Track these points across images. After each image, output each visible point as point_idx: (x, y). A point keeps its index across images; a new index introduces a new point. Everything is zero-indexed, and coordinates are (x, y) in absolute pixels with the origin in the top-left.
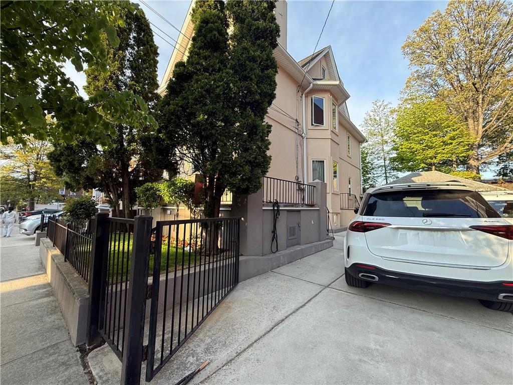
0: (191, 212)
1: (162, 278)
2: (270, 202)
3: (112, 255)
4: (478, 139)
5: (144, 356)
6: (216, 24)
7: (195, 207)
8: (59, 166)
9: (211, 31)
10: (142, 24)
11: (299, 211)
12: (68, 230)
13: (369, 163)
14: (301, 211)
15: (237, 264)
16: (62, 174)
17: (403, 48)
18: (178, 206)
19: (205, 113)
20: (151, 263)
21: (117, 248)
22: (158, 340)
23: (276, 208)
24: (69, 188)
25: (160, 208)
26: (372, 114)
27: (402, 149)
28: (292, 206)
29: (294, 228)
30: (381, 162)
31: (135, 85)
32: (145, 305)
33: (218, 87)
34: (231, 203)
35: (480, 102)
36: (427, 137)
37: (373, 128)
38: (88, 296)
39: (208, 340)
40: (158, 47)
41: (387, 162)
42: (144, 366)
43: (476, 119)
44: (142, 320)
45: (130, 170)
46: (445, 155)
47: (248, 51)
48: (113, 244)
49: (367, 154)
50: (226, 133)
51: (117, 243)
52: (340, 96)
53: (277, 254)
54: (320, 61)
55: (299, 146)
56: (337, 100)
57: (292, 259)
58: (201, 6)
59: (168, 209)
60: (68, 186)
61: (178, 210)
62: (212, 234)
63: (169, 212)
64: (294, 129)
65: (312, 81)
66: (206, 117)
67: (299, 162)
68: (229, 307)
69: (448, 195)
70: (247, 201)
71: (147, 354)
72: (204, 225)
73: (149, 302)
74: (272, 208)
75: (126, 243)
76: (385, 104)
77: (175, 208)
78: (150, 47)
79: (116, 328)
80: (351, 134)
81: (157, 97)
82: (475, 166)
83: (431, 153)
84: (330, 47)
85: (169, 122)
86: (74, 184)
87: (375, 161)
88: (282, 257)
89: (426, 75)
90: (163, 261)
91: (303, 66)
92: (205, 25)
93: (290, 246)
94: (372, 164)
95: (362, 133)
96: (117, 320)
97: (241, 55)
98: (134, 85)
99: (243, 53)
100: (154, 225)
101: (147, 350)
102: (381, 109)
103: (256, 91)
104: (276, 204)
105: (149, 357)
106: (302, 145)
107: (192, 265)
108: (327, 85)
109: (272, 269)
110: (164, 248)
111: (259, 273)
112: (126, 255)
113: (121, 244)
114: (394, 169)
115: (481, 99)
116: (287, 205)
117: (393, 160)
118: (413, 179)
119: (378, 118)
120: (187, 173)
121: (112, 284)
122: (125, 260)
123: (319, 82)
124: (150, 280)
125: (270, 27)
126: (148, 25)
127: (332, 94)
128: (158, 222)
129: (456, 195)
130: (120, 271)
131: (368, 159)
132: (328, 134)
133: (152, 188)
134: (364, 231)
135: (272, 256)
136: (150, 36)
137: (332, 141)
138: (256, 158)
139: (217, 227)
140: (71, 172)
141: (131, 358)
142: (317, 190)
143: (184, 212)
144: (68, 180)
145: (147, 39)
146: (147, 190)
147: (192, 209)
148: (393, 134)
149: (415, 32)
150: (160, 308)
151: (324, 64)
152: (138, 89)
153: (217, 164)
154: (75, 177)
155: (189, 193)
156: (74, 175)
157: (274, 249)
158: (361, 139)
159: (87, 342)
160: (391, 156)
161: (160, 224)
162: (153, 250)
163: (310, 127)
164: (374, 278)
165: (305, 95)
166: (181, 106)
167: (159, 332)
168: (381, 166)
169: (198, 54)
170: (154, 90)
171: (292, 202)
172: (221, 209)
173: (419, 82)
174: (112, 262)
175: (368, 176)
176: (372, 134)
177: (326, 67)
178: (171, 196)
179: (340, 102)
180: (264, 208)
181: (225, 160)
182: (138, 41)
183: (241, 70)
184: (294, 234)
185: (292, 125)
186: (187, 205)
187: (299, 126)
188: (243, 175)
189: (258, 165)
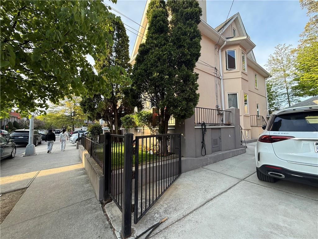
0: (151, 131)
1: (140, 168)
2: (200, 123)
3: (113, 154)
5: (133, 210)
6: (161, 17)
7: (153, 127)
8: (85, 108)
9: (159, 22)
10: (120, 25)
11: (220, 128)
12: (91, 141)
13: (273, 92)
14: (221, 129)
15: (180, 162)
16: (86, 112)
18: (143, 127)
19: (157, 72)
20: (134, 159)
22: (139, 201)
23: (203, 127)
25: (134, 128)
26: (274, 56)
27: (303, 79)
28: (215, 125)
29: (216, 140)
30: (285, 91)
31: (118, 61)
32: (132, 182)
33: (164, 55)
34: (174, 125)
37: (276, 66)
38: (103, 176)
39: (166, 206)
41: (290, 90)
42: (133, 215)
44: (130, 191)
45: (117, 108)
47: (182, 29)
49: (271, 85)
50: (170, 82)
53: (205, 156)
54: (231, 25)
55: (218, 85)
56: (245, 50)
57: (216, 161)
58: (152, 8)
59: (138, 129)
60: (89, 118)
61: (144, 130)
63: (139, 131)
64: (214, 74)
65: (225, 39)
66: (158, 74)
67: (218, 95)
68: (177, 188)
70: (184, 124)
72: (159, 138)
73: (134, 180)
74: (201, 127)
76: (286, 46)
77: (142, 128)
78: (125, 38)
80: (257, 72)
81: (130, 65)
84: (238, 14)
85: (138, 79)
86: (92, 117)
88: (209, 158)
90: (140, 160)
91: (218, 31)
92: (155, 19)
93: (214, 152)
94: (276, 93)
95: (267, 71)
96: (118, 189)
97: (177, 32)
98: (117, 61)
99: (178, 31)
100: (134, 139)
101: (134, 206)
102: (283, 51)
103: (188, 54)
104: (204, 124)
105: (135, 211)
106: (220, 84)
108: (236, 41)
109: (203, 166)
110: (140, 151)
111: (195, 168)
113: (116, 149)
114: (296, 95)
117: (295, 88)
118: (314, 101)
119: (280, 58)
120: (148, 108)
121: (114, 170)
123: (231, 40)
124: (134, 169)
125: (195, 11)
126: (123, 26)
127: (241, 46)
128: (136, 137)
130: (118, 163)
131: (273, 89)
132: (239, 75)
133: (129, 118)
134: (272, 143)
135: (202, 158)
136: (124, 31)
137: (242, 79)
138: (189, 96)
140: (90, 111)
141: (126, 210)
142: (232, 114)
143: (147, 131)
144: (89, 115)
145: (123, 33)
146: (127, 118)
147: (151, 129)
148: (294, 69)
150: (140, 185)
151: (234, 26)
152: (120, 62)
153: (166, 101)
154: (92, 114)
155: (150, 120)
157: (203, 153)
158: (266, 75)
159: (104, 199)
160: (293, 85)
162: (134, 152)
163: (225, 71)
164: (281, 176)
166: (144, 70)
167: (139, 196)
168: (284, 94)
169: (152, 37)
170: (127, 62)
171: (215, 123)
172: (168, 128)
174: (113, 158)
175: (273, 101)
176: (275, 71)
177: (235, 28)
178: (140, 122)
179: (247, 51)
180: (195, 127)
181: (170, 99)
182: (119, 36)
183: (178, 43)
184: (216, 144)
185: (212, 71)
186: (149, 126)
187: (218, 72)
188: (182, 107)
189: (191, 100)
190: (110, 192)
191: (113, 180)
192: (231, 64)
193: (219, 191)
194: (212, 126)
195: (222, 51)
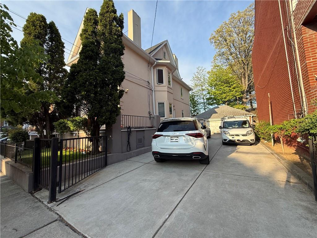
0: (86, 134)
2: (127, 127)
3: (43, 158)
4: (246, 88)
5: (57, 185)
6: (91, 48)
7: (88, 131)
8: (4, 112)
9: (88, 51)
10: (54, 30)
11: (144, 130)
12: (16, 148)
13: (196, 101)
14: (145, 131)
15: (106, 158)
16: (6, 117)
17: (210, 39)
18: (78, 131)
19: (85, 91)
23: (129, 130)
24: (11, 124)
25: (69, 133)
26: (196, 74)
27: (211, 93)
28: (140, 128)
29: (141, 139)
30: (202, 101)
31: (51, 66)
33: (91, 79)
34: (105, 128)
35: (246, 70)
36: (222, 87)
37: (197, 82)
38: (32, 172)
39: (86, 184)
40: (64, 43)
41: (205, 100)
42: (57, 189)
43: (245, 78)
45: (50, 112)
46: (230, 97)
47: (106, 62)
48: (43, 153)
49: (195, 96)
50: (96, 98)
51: (45, 153)
52: (173, 68)
53: (130, 152)
54: (162, 48)
55: (150, 95)
56: (171, 70)
57: (138, 154)
58: (85, 34)
59: (74, 133)
60: (10, 123)
61: (79, 134)
62: (95, 144)
63: (74, 135)
64: (146, 86)
65: (155, 60)
66: (85, 93)
67: (150, 104)
68: (100, 174)
70: (112, 128)
71: (58, 184)
72: (90, 139)
73: (58, 167)
74: (127, 130)
75: (49, 153)
76: (203, 69)
77: (77, 132)
78: (59, 44)
80: (183, 86)
82: (245, 102)
83: (224, 95)
84: (167, 41)
86: (14, 122)
87: (199, 100)
88: (132, 153)
89: (223, 54)
91: (149, 53)
92: (85, 48)
93: (138, 148)
94: (198, 102)
95: (190, 86)
97: (102, 63)
98: (50, 65)
99: (103, 62)
100: (59, 141)
102: (201, 71)
103: (111, 79)
104: (129, 128)
105: (59, 185)
106: (152, 95)
108: (165, 63)
109: (126, 159)
111: (119, 161)
112: (49, 158)
113: (47, 153)
114: (209, 104)
115: (246, 68)
116: (136, 128)
117: (208, 99)
118: (215, 110)
119: (199, 77)
121: (43, 168)
122: (49, 160)
123: (159, 61)
126: (57, 30)
127: (167, 67)
130: (47, 163)
131: (195, 99)
132: (166, 89)
133: (64, 122)
134: (155, 138)
135: (128, 153)
136: (59, 37)
137: (168, 92)
138: (112, 109)
139: (98, 141)
140: (12, 115)
142: (155, 119)
143: (82, 134)
144: (10, 120)
145: (57, 39)
146: (61, 123)
147: (86, 133)
148: (207, 85)
149: (215, 31)
152: (52, 68)
153: (93, 112)
154: (14, 118)
155: (84, 124)
156: (14, 117)
157: (129, 149)
159: (33, 190)
160: (207, 97)
161: (62, 140)
163: (156, 85)
164: (158, 156)
165: (153, 67)
168: (201, 103)
169: (82, 62)
170: (62, 67)
171: (137, 126)
172: (100, 132)
173: (220, 57)
174: (43, 160)
175: (196, 108)
176: (196, 85)
177: (166, 51)
178: (74, 127)
179: (173, 71)
180: (122, 130)
181: (96, 111)
182: (51, 39)
183: (103, 69)
184: (141, 142)
185: (145, 84)
186: (84, 130)
187: (150, 85)
188: (106, 117)
189: (114, 112)
190: (39, 184)
191: (42, 176)
192: (160, 80)
194: (137, 129)
195: (154, 68)
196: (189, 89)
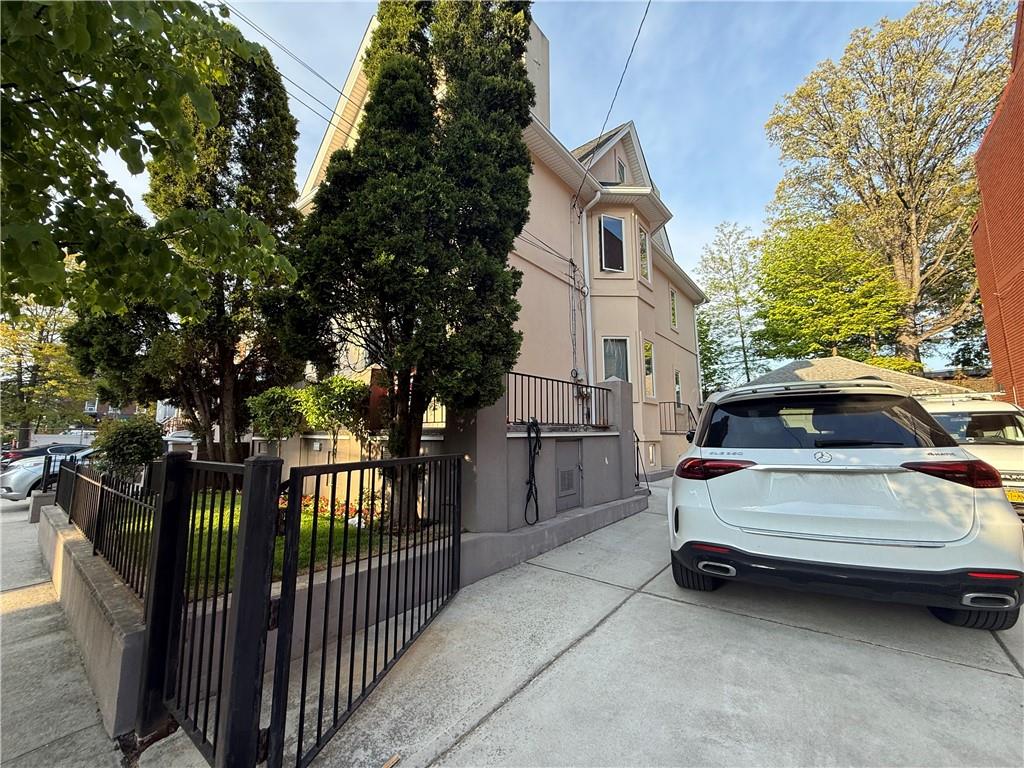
0: (362, 446)
1: (302, 584)
2: (523, 423)
3: (196, 539)
4: (914, 296)
5: (262, 753)
6: (411, 81)
7: (370, 435)
8: (88, 354)
9: (402, 94)
10: (266, 76)
11: (580, 439)
12: (102, 489)
13: (712, 342)
14: (584, 440)
15: (455, 553)
16: (93, 372)
17: (769, 126)
18: (335, 433)
19: (390, 250)
20: (279, 553)
21: (206, 523)
22: (292, 715)
23: (533, 435)
24: (107, 400)
25: (297, 438)
26: (715, 248)
27: (774, 315)
28: (566, 430)
29: (570, 473)
30: (737, 341)
31: (251, 193)
32: (265, 642)
33: (415, 199)
34: (443, 425)
35: (913, 227)
36: (819, 293)
37: (718, 276)
38: (144, 628)
39: (397, 713)
40: (296, 121)
41: (748, 341)
43: (907, 259)
44: (257, 677)
45: (237, 361)
46: (855, 327)
47: (475, 132)
48: (198, 514)
49: (708, 325)
50: (433, 288)
51: (207, 513)
52: (653, 215)
53: (538, 527)
54: (614, 149)
55: (578, 312)
56: (647, 223)
57: (567, 538)
58: (383, 46)
59: (315, 440)
60: (106, 396)
61: (335, 443)
62: (405, 490)
63: (316, 446)
64: (566, 279)
65: (599, 186)
66: (392, 257)
67: (578, 343)
68: (441, 641)
69: (860, 405)
70: (475, 423)
71: (267, 747)
72: (389, 471)
73: (273, 636)
74: (526, 435)
75: (227, 512)
76: (739, 230)
77: (330, 437)
78: (282, 120)
79: (203, 695)
80: (679, 289)
81: (295, 216)
82: (911, 347)
83: (828, 322)
84: (631, 124)
85: (318, 267)
86: (118, 391)
87: (725, 338)
88: (546, 533)
89: (814, 177)
90: (303, 549)
91: (581, 159)
92: (389, 82)
93: (563, 511)
94: (719, 345)
95: (698, 285)
96: (204, 677)
97: (459, 138)
98: (247, 193)
99: (464, 136)
101: (268, 740)
102: (732, 239)
103: (491, 208)
104: (533, 426)
105: (272, 754)
106: (583, 311)
107: (364, 555)
108: (628, 195)
109: (528, 558)
110: (306, 521)
111: (502, 566)
112: (225, 538)
113: (217, 514)
114: (762, 353)
115: (914, 223)
116: (555, 427)
117: (759, 336)
118: (797, 372)
119: (726, 257)
120: (355, 367)
121: (196, 601)
122: (224, 548)
123: (612, 190)
124: (276, 590)
125: (516, 88)
126: (276, 78)
127: (637, 212)
128: (294, 471)
129: (875, 405)
130: (213, 573)
131: (712, 335)
132: (633, 288)
133: (282, 398)
134: (706, 478)
135: (528, 531)
136: (281, 99)
137: (641, 302)
138: (491, 337)
139: (416, 476)
140: (112, 367)
141: (233, 759)
142: (614, 396)
143: (349, 446)
144: (106, 384)
145: (276, 104)
146: (273, 401)
147: (363, 440)
148: (756, 287)
149: (789, 97)
150: (297, 648)
151: (621, 154)
152: (255, 200)
153: (415, 349)
154: (120, 377)
155: (359, 408)
156: (118, 374)
157: (531, 517)
159: (138, 728)
160: (754, 329)
161: (298, 474)
162: (283, 528)
163: (598, 273)
164: (727, 570)
165: (588, 211)
166: (343, 237)
167: (294, 698)
168: (736, 348)
169: (376, 137)
170: (288, 202)
171: (566, 422)
172: (423, 438)
173: (801, 190)
174: (195, 553)
175: (712, 367)
176: (717, 287)
177: (625, 161)
178: (323, 415)
179: (653, 226)
180: (509, 435)
181: (431, 341)
182: (257, 109)
183: (460, 168)
184: (570, 486)
185: (563, 270)
186: (355, 431)
187: (577, 272)
188: (467, 371)
189: (497, 350)
192: (613, 255)
193: (572, 634)
194: (559, 430)
195: (590, 216)
196: (696, 298)
